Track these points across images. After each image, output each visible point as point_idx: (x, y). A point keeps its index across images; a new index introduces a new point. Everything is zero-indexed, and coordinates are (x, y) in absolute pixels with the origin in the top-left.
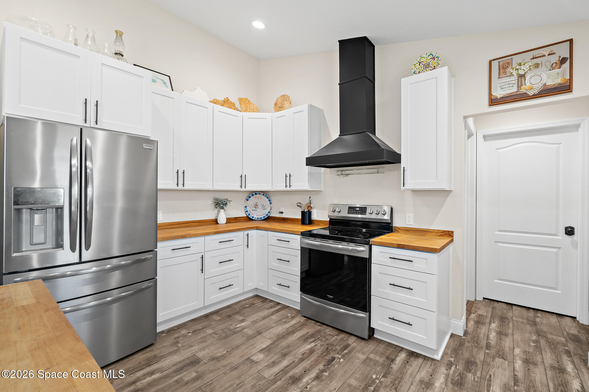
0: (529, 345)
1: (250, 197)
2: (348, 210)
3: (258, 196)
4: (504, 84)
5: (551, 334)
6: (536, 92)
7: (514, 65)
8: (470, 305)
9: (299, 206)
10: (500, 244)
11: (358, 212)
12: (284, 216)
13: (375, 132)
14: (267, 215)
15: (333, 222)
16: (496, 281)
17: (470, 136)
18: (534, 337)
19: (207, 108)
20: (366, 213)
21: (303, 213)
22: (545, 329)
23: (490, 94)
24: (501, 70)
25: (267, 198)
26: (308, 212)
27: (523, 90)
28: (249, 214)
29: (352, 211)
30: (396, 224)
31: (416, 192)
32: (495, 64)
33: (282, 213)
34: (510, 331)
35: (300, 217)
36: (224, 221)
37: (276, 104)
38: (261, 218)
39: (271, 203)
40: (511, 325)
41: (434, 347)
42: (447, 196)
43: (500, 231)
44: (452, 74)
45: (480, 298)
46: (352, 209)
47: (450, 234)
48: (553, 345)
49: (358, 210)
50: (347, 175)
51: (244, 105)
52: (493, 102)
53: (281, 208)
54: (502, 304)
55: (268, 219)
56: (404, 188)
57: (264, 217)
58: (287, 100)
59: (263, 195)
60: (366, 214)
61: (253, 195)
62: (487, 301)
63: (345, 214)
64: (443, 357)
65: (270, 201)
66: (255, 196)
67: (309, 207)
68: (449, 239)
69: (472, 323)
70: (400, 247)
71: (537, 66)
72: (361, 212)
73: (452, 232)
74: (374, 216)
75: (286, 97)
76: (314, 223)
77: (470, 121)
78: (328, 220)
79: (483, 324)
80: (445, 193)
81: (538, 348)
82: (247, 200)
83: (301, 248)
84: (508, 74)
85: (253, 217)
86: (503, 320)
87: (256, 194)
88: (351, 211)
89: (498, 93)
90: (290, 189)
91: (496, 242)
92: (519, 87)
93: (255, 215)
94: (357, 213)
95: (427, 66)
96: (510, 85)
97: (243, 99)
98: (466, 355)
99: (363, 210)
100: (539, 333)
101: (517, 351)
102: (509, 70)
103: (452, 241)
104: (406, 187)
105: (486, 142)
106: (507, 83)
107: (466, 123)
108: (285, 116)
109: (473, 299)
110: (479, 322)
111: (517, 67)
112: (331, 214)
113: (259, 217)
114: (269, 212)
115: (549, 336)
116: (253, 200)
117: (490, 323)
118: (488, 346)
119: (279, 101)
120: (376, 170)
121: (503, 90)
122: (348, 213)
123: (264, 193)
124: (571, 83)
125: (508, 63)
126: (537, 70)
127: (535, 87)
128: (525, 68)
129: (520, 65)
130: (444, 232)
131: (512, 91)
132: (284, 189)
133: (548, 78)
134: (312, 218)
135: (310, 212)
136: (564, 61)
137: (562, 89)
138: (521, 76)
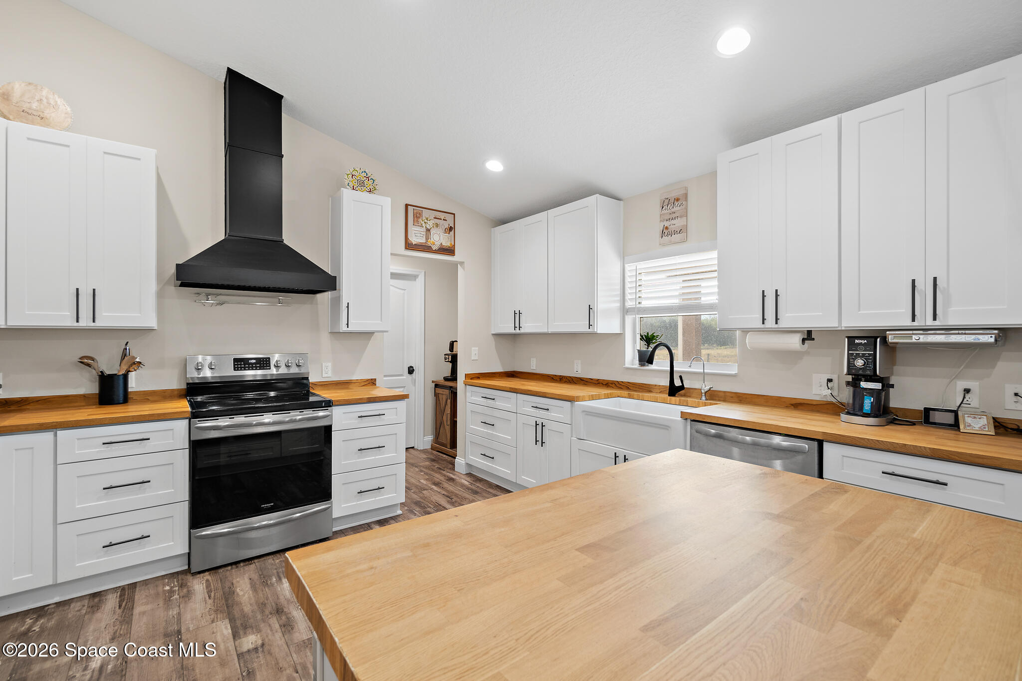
2: (234, 365)
4: (416, 232)
6: (436, 248)
7: (424, 218)
9: (91, 364)
11: (254, 365)
20: (270, 366)
21: (105, 381)
23: (406, 239)
24: (414, 218)
26: (120, 377)
27: (429, 244)
29: (243, 366)
30: (313, 378)
32: (409, 209)
46: (241, 363)
47: (371, 382)
49: (254, 363)
52: (409, 246)
56: (346, 329)
60: (270, 369)
67: (129, 365)
70: (371, 401)
71: (437, 225)
72: (260, 365)
73: (375, 380)
74: (283, 370)
76: (131, 398)
83: (190, 442)
84: (420, 225)
88: (239, 366)
89: (414, 239)
90: (88, 325)
92: (427, 239)
94: (251, 367)
95: (361, 184)
96: (422, 236)
99: (263, 363)
102: (420, 220)
104: (350, 328)
106: (419, 232)
111: (426, 221)
112: (194, 374)
121: (417, 237)
122: (235, 370)
124: (454, 248)
125: (420, 214)
126: (437, 229)
127: (436, 243)
128: (430, 224)
129: (427, 219)
130: (368, 380)
131: (422, 240)
132: (70, 323)
133: (443, 239)
134: (130, 390)
135: (125, 377)
136: (451, 229)
137: (450, 251)
138: (428, 230)
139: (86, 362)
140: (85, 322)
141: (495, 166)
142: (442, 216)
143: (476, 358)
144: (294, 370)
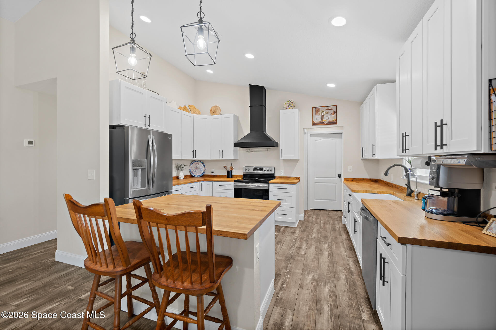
0: (326, 220)
1: (192, 163)
2: (254, 169)
3: (197, 162)
4: (317, 118)
5: (333, 216)
6: (327, 122)
7: (321, 111)
8: (306, 212)
9: (225, 168)
10: (317, 184)
12: (214, 174)
13: (266, 131)
14: (203, 174)
15: (245, 175)
16: (315, 200)
17: (305, 134)
18: (327, 218)
19: (179, 113)
21: (228, 172)
22: (331, 215)
23: (313, 121)
24: (316, 112)
25: (203, 164)
26: (230, 171)
27: (323, 121)
28: (192, 174)
30: (276, 175)
31: (284, 160)
32: (314, 109)
33: (213, 172)
34: (320, 218)
35: (226, 174)
36: (183, 177)
37: (211, 111)
38: (199, 176)
39: (205, 167)
40: (320, 216)
41: (295, 222)
42: (297, 162)
43: (317, 178)
44: (299, 111)
45: (309, 209)
46: (256, 169)
47: (298, 178)
48: (333, 219)
49: (258, 169)
50: (252, 152)
51: (192, 109)
52: (314, 124)
53: (212, 170)
54: (317, 210)
55: (203, 176)
56: (281, 158)
57: (201, 175)
58: (218, 109)
59: (200, 162)
60: (262, 171)
61: (194, 162)
62: (311, 210)
63: (252, 171)
64: (297, 226)
65: (204, 165)
66: (195, 162)
67: (232, 168)
68: (298, 180)
69: (306, 217)
70: (282, 183)
71: (327, 113)
73: (299, 177)
74: (266, 172)
75: (217, 107)
76: (233, 177)
77: (305, 130)
78: (242, 175)
79: (311, 217)
80: (296, 161)
81: (328, 220)
82: (191, 165)
83: (234, 188)
84: (319, 114)
85: (194, 175)
86: (317, 215)
87: (196, 161)
89: (316, 121)
90: (222, 158)
91: (315, 182)
92: (322, 120)
93: (195, 174)
94: (258, 170)
95: (290, 106)
96: (319, 119)
97: (191, 105)
98: (305, 225)
99: (261, 169)
100: (329, 217)
101: (322, 222)
102: (319, 112)
103: (299, 181)
104: (283, 158)
105: (311, 137)
106: (318, 117)
107: (304, 130)
108: (218, 118)
109: (306, 210)
110: (309, 216)
111: (321, 112)
112: (245, 172)
113: (198, 175)
114: (204, 172)
115: (332, 217)
116: (194, 165)
117: (313, 216)
118: (312, 222)
119: (213, 109)
120: (267, 150)
123: (201, 161)
124: (337, 121)
125: (318, 110)
126: (327, 114)
127: (327, 120)
128: (324, 113)
129: (322, 111)
130: (296, 177)
131: (320, 121)
132: (219, 158)
133: (331, 118)
134: (233, 175)
135: (231, 171)
136: (335, 113)
137: (335, 123)
138: (323, 116)
139: (225, 167)
140: (221, 158)
141: (331, 85)
142: (329, 108)
143: (351, 171)
144: (269, 172)
